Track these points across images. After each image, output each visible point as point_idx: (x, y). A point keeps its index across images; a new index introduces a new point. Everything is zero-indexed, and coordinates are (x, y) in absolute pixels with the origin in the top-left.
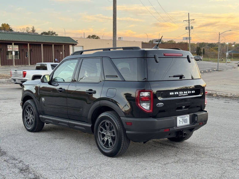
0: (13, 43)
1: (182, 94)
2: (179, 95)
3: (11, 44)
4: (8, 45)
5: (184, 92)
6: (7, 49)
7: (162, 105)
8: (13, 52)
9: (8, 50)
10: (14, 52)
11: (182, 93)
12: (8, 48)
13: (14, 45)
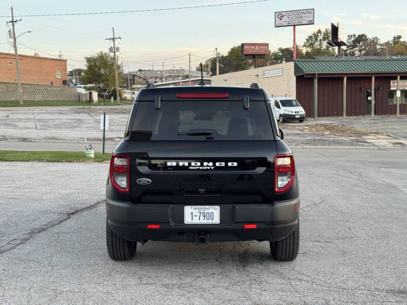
0: (399, 77)
1: (199, 166)
2: (190, 168)
3: (395, 78)
4: (391, 81)
5: (205, 164)
6: (390, 87)
7: (149, 182)
8: (397, 92)
9: (392, 89)
10: (400, 92)
11: (199, 164)
12: (392, 84)
13: (400, 79)
